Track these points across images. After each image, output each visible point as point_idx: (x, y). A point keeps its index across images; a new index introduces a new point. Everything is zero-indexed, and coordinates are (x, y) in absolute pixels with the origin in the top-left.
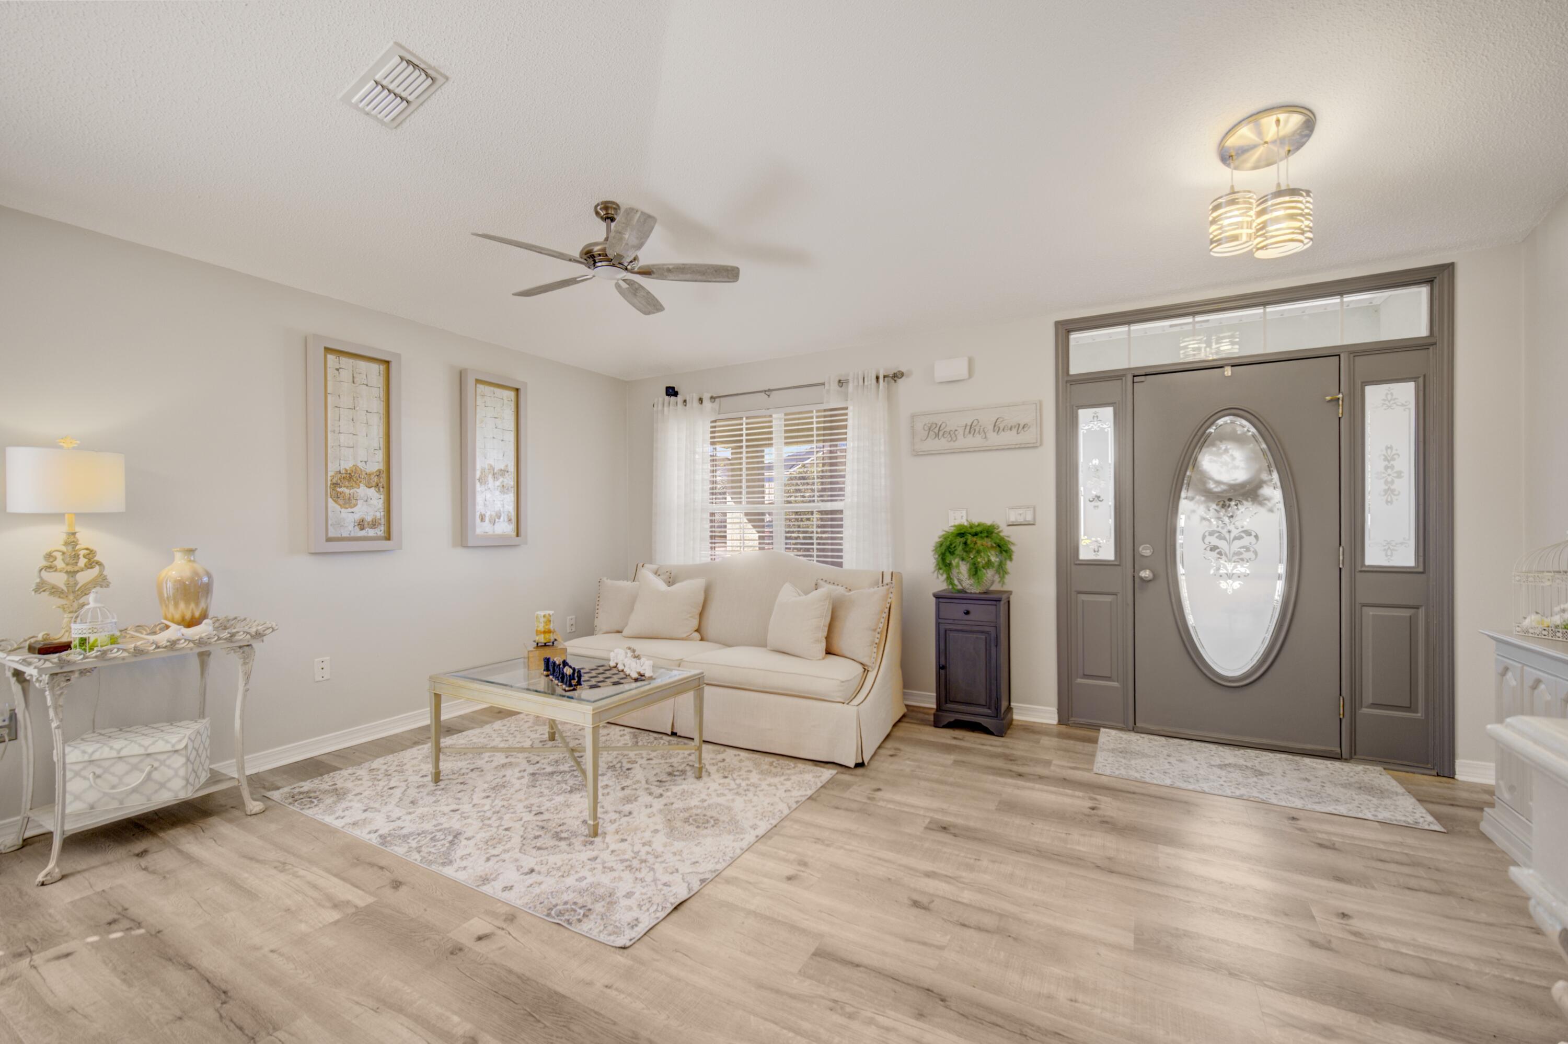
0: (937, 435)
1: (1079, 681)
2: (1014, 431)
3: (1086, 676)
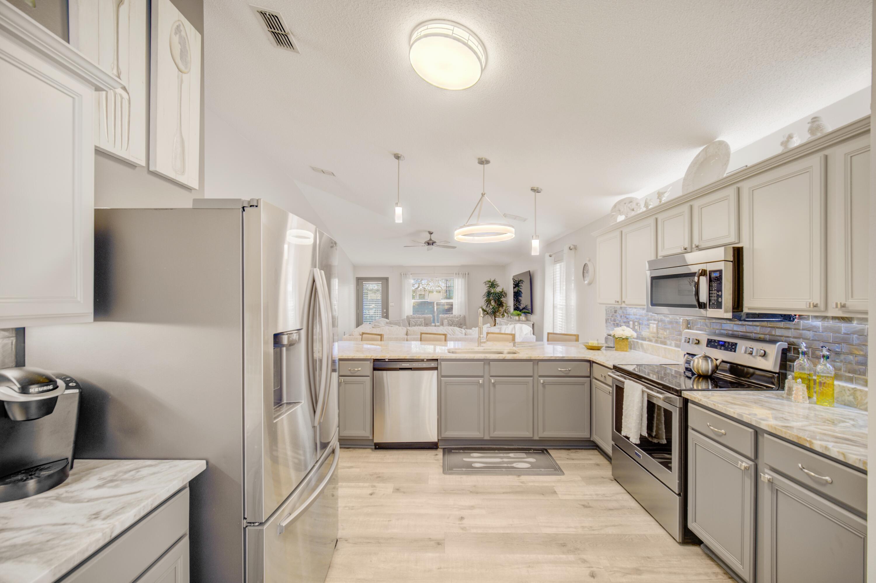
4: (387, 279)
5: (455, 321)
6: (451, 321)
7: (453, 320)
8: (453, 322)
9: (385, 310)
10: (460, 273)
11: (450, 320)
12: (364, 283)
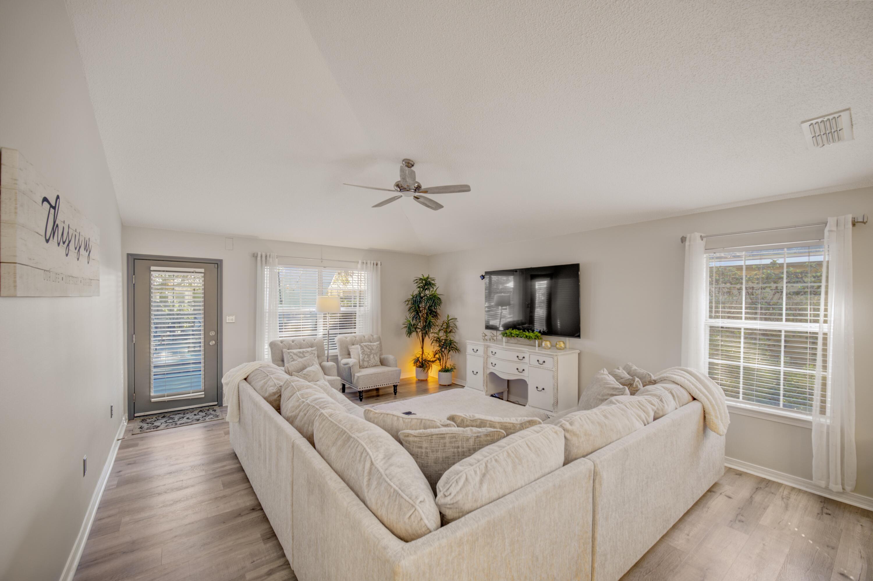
4: (218, 264)
5: (374, 348)
6: (369, 349)
7: (370, 345)
8: (371, 350)
9: (212, 333)
10: (369, 262)
11: (365, 346)
12: (152, 268)
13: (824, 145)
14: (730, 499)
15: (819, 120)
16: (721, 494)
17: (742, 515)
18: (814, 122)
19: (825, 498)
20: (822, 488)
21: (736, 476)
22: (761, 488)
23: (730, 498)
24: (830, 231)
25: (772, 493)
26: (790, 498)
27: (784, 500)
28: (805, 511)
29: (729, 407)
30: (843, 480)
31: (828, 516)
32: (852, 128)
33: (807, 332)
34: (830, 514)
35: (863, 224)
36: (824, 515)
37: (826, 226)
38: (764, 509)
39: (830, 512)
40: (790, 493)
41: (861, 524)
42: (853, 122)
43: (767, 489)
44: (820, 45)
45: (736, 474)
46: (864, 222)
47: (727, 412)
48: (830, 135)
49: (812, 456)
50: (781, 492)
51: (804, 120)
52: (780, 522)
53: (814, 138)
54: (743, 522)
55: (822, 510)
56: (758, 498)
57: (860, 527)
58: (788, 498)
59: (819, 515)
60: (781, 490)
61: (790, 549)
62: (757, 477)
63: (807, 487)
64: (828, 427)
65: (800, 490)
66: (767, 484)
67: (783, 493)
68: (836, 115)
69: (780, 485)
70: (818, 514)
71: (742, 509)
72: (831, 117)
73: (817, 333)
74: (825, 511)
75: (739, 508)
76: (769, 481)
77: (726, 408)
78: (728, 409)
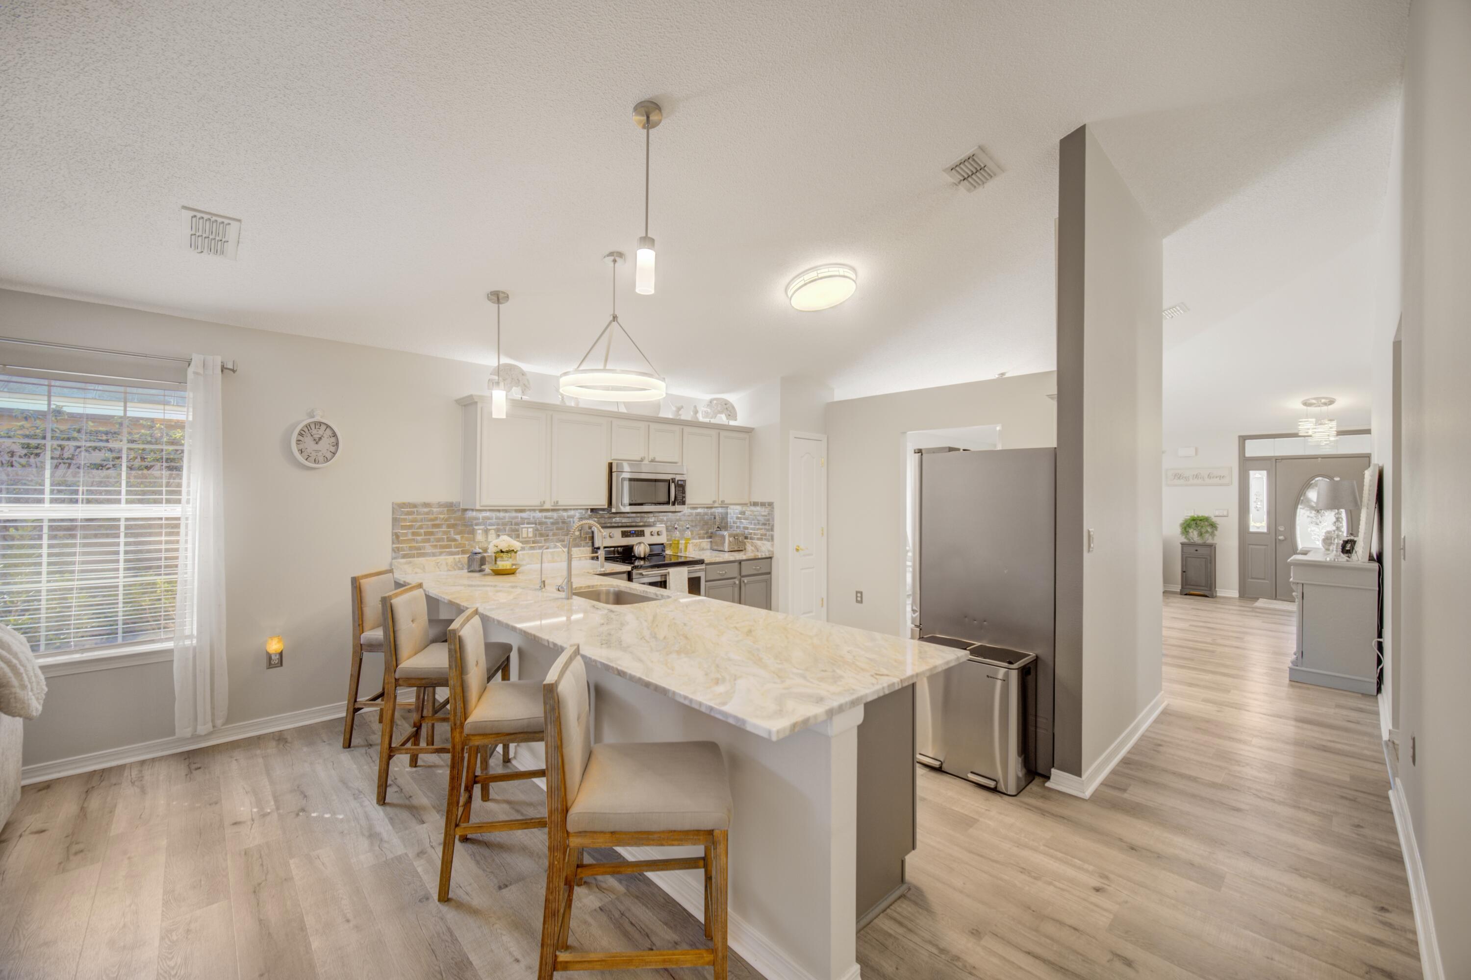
0: (1179, 478)
1: (1250, 580)
2: (1218, 478)
3: (1252, 578)
13: (202, 252)
14: (42, 834)
15: (206, 217)
16: (21, 836)
17: (76, 844)
18: (199, 215)
19: (188, 752)
20: (188, 739)
21: (40, 793)
22: (93, 787)
23: (43, 831)
24: (196, 373)
25: (115, 784)
26: (143, 777)
27: (136, 783)
28: (170, 781)
29: (43, 668)
30: (213, 714)
31: (198, 771)
32: (238, 245)
33: (161, 519)
34: (200, 768)
35: (232, 372)
36: (194, 772)
37: (189, 365)
38: (111, 812)
39: (199, 766)
40: (141, 771)
41: (235, 758)
42: (240, 240)
43: (103, 784)
44: (229, 123)
45: (40, 790)
46: (234, 371)
47: (42, 677)
48: (213, 241)
49: (174, 698)
50: (127, 776)
51: (186, 205)
52: (141, 815)
53: (193, 237)
54: (82, 851)
55: (189, 768)
56: (94, 803)
57: (235, 762)
58: (141, 778)
59: (189, 776)
60: (126, 773)
61: (167, 839)
62: (80, 776)
63: (163, 750)
64: (195, 648)
65: (153, 760)
66: (101, 776)
67: (131, 775)
68: (226, 221)
69: (122, 768)
70: (186, 775)
71: (73, 834)
72: (220, 220)
73: (178, 519)
74: (193, 766)
75: (67, 836)
76: (103, 771)
77: (39, 672)
78: (43, 673)
